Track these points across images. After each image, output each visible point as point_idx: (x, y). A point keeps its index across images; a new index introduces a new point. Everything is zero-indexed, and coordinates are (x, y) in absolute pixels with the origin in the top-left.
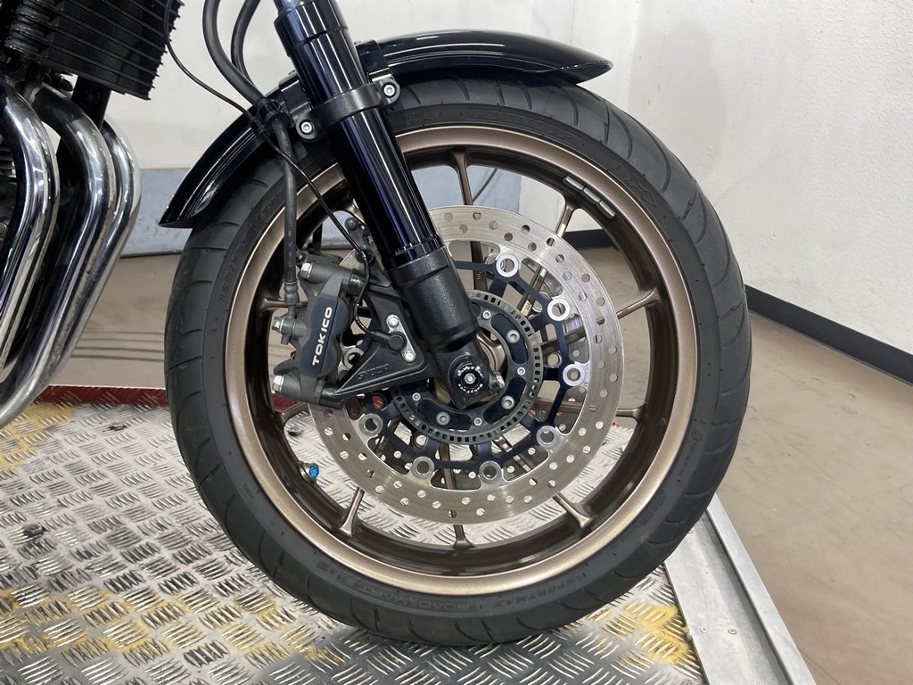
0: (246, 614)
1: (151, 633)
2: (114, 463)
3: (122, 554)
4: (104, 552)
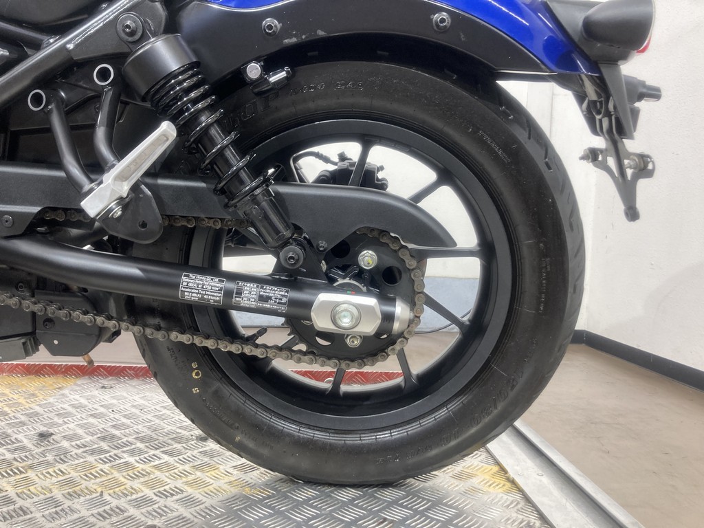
0: (198, 473)
1: (130, 483)
4: (96, 445)
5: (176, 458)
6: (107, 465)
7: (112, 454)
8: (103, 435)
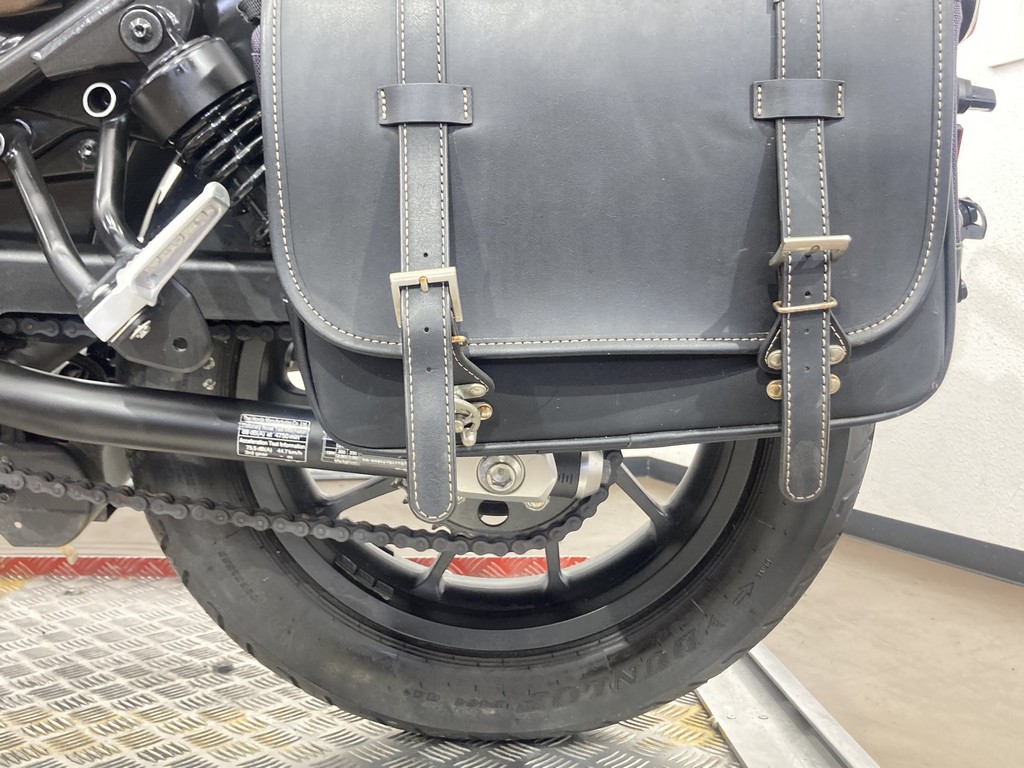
0: (211, 722)
1: (100, 739)
2: (67, 618)
3: (71, 683)
4: (50, 682)
5: (177, 701)
6: (67, 712)
7: (74, 695)
8: (63, 666)
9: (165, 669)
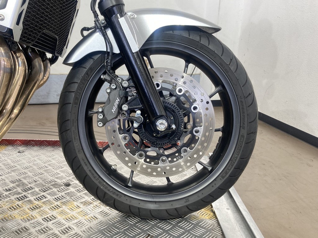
0: (64, 207)
1: (31, 213)
2: (19, 163)
4: (15, 189)
5: (54, 197)
6: (21, 201)
9: (50, 184)
